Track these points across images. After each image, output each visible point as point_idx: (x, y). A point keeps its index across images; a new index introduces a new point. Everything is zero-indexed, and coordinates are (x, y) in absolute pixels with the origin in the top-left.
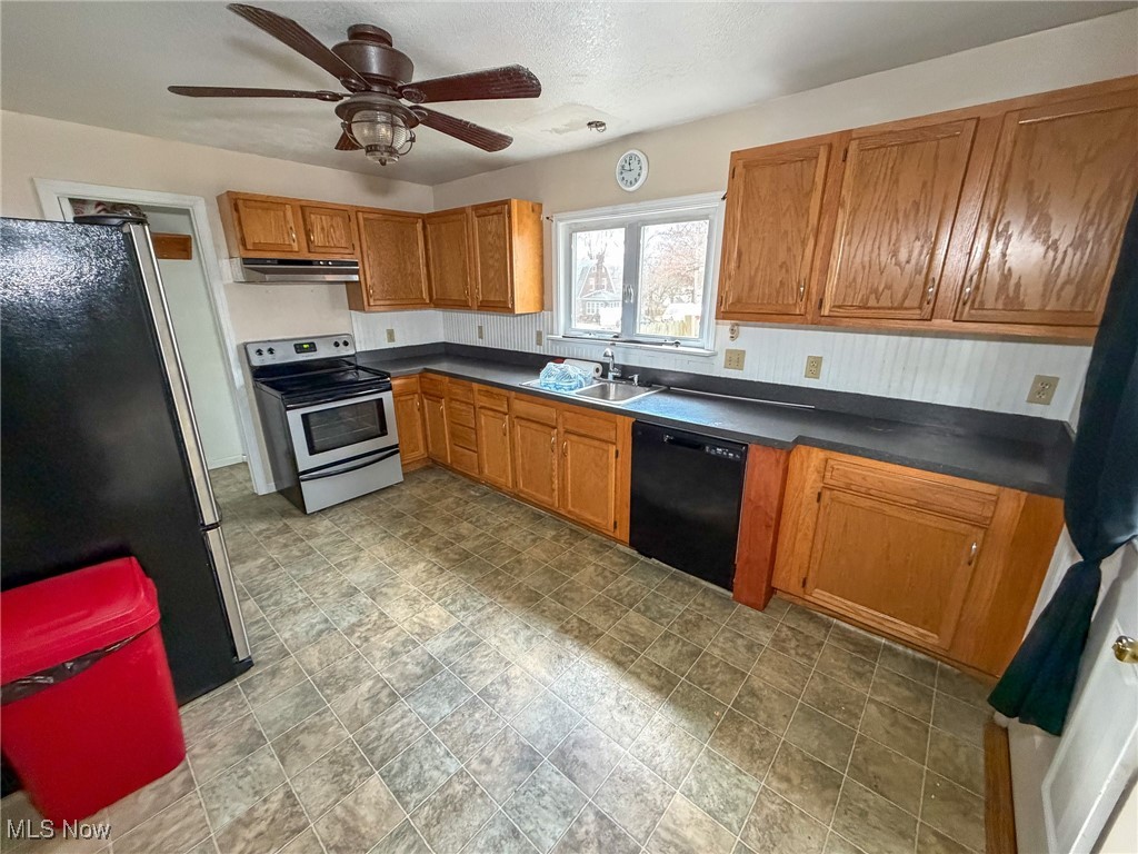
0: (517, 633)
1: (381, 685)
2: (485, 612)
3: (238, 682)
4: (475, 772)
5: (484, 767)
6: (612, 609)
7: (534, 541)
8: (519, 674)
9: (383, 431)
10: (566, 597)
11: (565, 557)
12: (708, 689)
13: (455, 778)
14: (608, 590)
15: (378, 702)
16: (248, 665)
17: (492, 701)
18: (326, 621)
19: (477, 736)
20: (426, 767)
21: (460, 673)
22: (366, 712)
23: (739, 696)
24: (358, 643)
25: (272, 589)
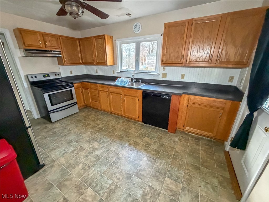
0: (119, 146)
1: (85, 165)
2: (109, 142)
3: (41, 171)
4: (116, 182)
5: (118, 180)
6: (141, 137)
7: (118, 123)
8: (121, 156)
9: (73, 98)
10: (129, 136)
11: (126, 126)
12: (167, 153)
13: (111, 185)
14: (139, 133)
15: (85, 169)
16: (43, 165)
17: (116, 164)
18: (65, 150)
19: (114, 173)
20: (103, 183)
21: (106, 158)
22: (82, 172)
23: (174, 153)
24: (76, 155)
25: (46, 144)
